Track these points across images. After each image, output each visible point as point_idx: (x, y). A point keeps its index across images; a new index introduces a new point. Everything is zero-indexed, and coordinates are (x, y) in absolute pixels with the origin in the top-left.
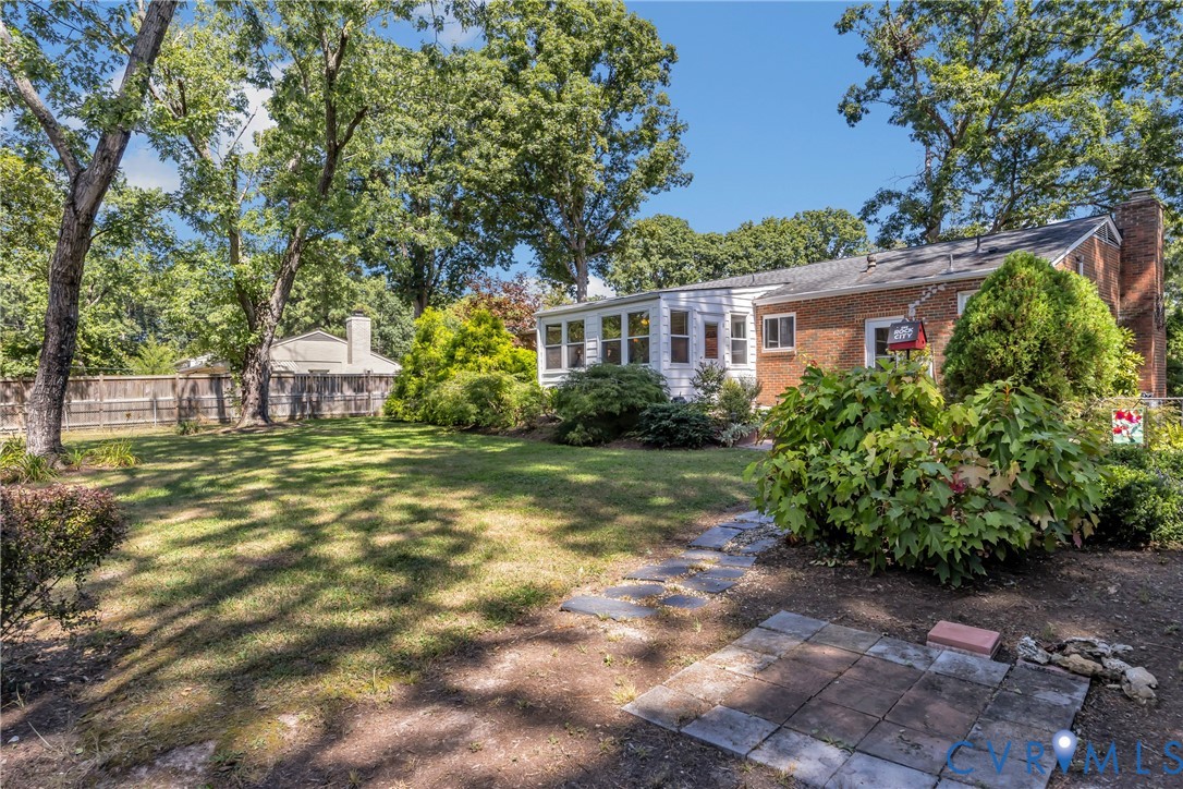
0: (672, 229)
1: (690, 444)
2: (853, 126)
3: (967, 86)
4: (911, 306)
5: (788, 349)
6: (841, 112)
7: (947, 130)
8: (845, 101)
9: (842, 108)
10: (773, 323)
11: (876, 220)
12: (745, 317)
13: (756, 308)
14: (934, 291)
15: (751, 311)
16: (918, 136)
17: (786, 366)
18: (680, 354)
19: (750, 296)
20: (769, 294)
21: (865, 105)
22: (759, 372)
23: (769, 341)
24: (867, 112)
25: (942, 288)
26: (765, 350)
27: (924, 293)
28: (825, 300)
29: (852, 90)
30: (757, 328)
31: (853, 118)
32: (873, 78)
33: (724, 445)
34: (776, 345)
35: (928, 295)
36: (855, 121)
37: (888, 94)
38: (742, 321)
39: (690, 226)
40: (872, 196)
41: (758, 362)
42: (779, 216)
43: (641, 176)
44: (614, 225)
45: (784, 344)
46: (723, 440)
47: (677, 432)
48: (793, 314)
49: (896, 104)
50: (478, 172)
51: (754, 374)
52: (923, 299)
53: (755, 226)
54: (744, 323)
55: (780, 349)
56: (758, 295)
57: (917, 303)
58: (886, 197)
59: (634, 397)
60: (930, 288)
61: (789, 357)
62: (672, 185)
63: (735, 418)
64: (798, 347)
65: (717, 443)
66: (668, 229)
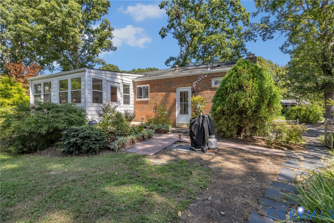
0: (113, 68)
1: (90, 152)
2: (163, 39)
3: (197, 26)
4: (194, 83)
5: (146, 99)
6: (160, 34)
7: (187, 42)
8: (161, 31)
9: (160, 33)
10: (140, 89)
11: (169, 65)
12: (129, 86)
13: (134, 83)
14: (203, 77)
15: (132, 83)
16: (180, 44)
17: (146, 106)
18: (97, 99)
19: (131, 77)
20: (139, 77)
21: (166, 33)
22: (135, 108)
23: (139, 96)
24: (167, 36)
25: (205, 76)
26: (138, 100)
27: (199, 78)
28: (161, 80)
29: (163, 28)
30: (134, 91)
31: (163, 36)
32: (169, 25)
33: (113, 150)
34: (142, 98)
35: (201, 79)
36: (164, 37)
37: (172, 30)
38: (128, 87)
39: (119, 68)
40: (168, 58)
41: (134, 104)
42: (142, 68)
43: (97, 42)
44: (89, 59)
45: (145, 97)
46: (112, 147)
47: (82, 144)
48: (148, 85)
49: (174, 34)
50: (27, 28)
51: (132, 109)
52: (199, 80)
53: (136, 70)
54: (129, 89)
55: (143, 99)
56: (134, 78)
57: (196, 82)
58: (172, 59)
59: (58, 122)
60: (201, 76)
61: (146, 102)
62: (110, 50)
63: (120, 134)
64: (150, 98)
65: (109, 149)
66: (112, 68)
